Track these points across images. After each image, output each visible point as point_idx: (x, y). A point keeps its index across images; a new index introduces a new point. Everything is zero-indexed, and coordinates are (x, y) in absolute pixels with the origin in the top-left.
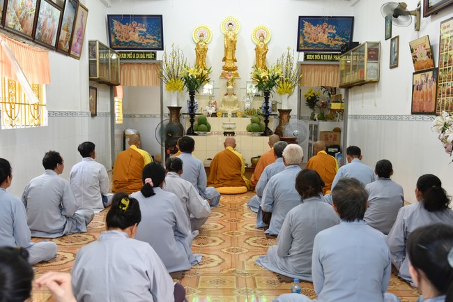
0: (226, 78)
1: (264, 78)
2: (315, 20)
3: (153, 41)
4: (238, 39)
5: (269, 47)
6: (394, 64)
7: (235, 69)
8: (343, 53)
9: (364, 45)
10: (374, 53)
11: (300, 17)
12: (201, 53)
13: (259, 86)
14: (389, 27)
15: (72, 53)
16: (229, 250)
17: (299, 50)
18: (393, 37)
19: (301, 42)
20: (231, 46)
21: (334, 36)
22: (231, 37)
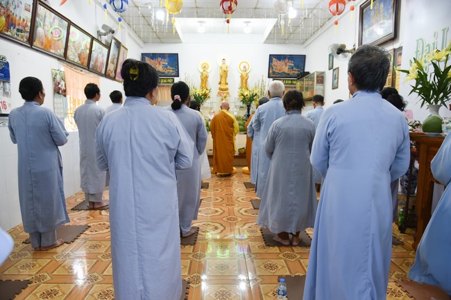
0: (221, 96)
1: (247, 95)
2: (279, 57)
3: (172, 71)
4: (228, 70)
5: (249, 75)
6: (335, 87)
7: (226, 89)
8: (298, 79)
9: (314, 74)
10: (321, 79)
11: (270, 55)
12: (204, 80)
14: (331, 62)
15: (117, 78)
17: (269, 77)
19: (271, 72)
20: (224, 74)
21: (292, 68)
22: (224, 69)
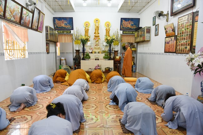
0: (96, 40)
1: (109, 39)
2: (126, 19)
3: (70, 27)
4: (99, 26)
5: (110, 29)
6: (156, 35)
7: (98, 36)
8: (136, 31)
9: (145, 28)
10: (149, 30)
11: (121, 18)
12: (87, 31)
13: (107, 42)
14: (154, 21)
15: (38, 30)
16: (99, 102)
17: (121, 30)
18: (156, 24)
19: (121, 27)
20: (97, 28)
21: (133, 25)
22: (97, 25)
